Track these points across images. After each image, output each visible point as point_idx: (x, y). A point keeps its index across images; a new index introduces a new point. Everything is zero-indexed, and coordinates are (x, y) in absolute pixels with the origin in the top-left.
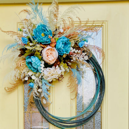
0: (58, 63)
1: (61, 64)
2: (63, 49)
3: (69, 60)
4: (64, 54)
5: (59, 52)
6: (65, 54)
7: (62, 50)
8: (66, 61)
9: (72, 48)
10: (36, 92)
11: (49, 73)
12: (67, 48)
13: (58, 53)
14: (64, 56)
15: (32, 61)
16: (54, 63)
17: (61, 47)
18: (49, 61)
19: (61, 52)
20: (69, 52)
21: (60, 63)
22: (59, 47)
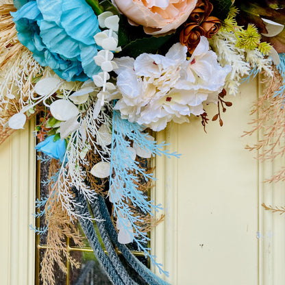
0: (208, 27)
1: (222, 31)
3: (274, 7)
8: (255, 12)
10: (79, 183)
11: (151, 86)
15: (40, 16)
16: (183, 28)
18: (154, 9)
21: (218, 26)
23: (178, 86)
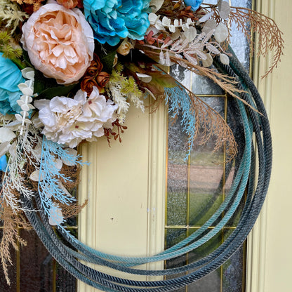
1: (111, 81)
2: (115, 17)
3: (143, 66)
4: (122, 40)
5: (99, 32)
6: (129, 39)
7: (112, 21)
8: (133, 68)
9: (153, 18)
10: (19, 186)
11: (63, 119)
12: (135, 14)
13: (95, 34)
14: (125, 50)
17: (106, 5)
19: (110, 31)
20: (143, 31)
21: (107, 79)
22: (97, 7)
23: (80, 120)
